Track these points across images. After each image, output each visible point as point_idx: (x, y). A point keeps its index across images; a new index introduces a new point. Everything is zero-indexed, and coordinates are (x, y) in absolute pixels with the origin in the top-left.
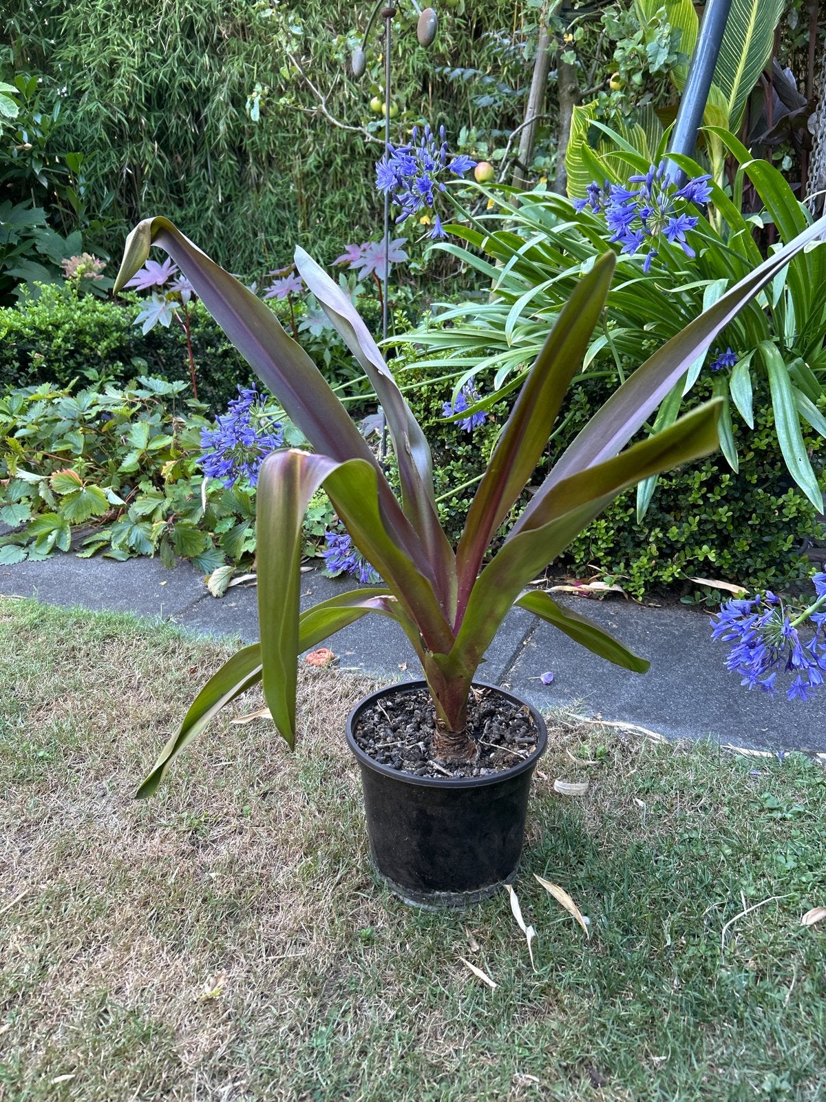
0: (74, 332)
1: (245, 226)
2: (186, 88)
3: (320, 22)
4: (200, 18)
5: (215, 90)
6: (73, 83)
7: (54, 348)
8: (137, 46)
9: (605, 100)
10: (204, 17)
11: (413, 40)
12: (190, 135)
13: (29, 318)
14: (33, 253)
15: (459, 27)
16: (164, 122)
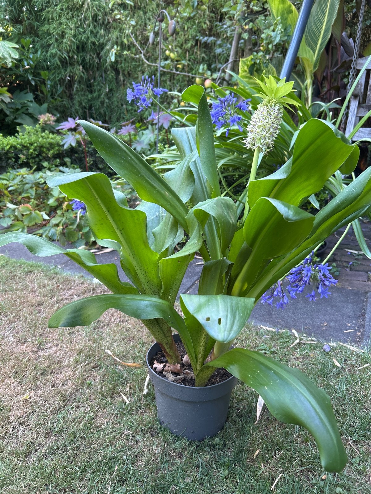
0: (39, 147)
1: (118, 102)
2: (94, 43)
3: (152, 15)
4: (100, 14)
5: (106, 45)
6: (47, 40)
7: (30, 153)
8: (73, 25)
9: (255, 56)
10: (102, 13)
11: (192, 23)
12: (95, 63)
13: (20, 141)
14: (27, 112)
15: (212, 18)
16: (84, 57)
